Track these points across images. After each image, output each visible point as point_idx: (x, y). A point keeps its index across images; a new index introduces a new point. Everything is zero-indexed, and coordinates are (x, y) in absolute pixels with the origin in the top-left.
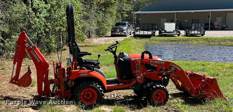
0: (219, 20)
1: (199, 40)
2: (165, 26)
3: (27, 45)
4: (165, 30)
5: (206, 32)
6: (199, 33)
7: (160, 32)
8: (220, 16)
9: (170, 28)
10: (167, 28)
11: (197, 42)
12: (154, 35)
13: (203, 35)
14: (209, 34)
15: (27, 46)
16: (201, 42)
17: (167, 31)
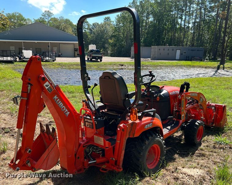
0: (55, 49)
1: (54, 65)
2: (24, 53)
3: (47, 86)
4: (24, 56)
5: (57, 58)
6: (50, 59)
7: (20, 59)
8: (55, 46)
9: (27, 55)
10: (26, 55)
11: (53, 66)
12: (16, 61)
13: (54, 61)
14: (59, 60)
15: (47, 88)
16: (57, 66)
17: (26, 57)
